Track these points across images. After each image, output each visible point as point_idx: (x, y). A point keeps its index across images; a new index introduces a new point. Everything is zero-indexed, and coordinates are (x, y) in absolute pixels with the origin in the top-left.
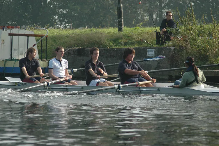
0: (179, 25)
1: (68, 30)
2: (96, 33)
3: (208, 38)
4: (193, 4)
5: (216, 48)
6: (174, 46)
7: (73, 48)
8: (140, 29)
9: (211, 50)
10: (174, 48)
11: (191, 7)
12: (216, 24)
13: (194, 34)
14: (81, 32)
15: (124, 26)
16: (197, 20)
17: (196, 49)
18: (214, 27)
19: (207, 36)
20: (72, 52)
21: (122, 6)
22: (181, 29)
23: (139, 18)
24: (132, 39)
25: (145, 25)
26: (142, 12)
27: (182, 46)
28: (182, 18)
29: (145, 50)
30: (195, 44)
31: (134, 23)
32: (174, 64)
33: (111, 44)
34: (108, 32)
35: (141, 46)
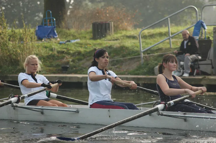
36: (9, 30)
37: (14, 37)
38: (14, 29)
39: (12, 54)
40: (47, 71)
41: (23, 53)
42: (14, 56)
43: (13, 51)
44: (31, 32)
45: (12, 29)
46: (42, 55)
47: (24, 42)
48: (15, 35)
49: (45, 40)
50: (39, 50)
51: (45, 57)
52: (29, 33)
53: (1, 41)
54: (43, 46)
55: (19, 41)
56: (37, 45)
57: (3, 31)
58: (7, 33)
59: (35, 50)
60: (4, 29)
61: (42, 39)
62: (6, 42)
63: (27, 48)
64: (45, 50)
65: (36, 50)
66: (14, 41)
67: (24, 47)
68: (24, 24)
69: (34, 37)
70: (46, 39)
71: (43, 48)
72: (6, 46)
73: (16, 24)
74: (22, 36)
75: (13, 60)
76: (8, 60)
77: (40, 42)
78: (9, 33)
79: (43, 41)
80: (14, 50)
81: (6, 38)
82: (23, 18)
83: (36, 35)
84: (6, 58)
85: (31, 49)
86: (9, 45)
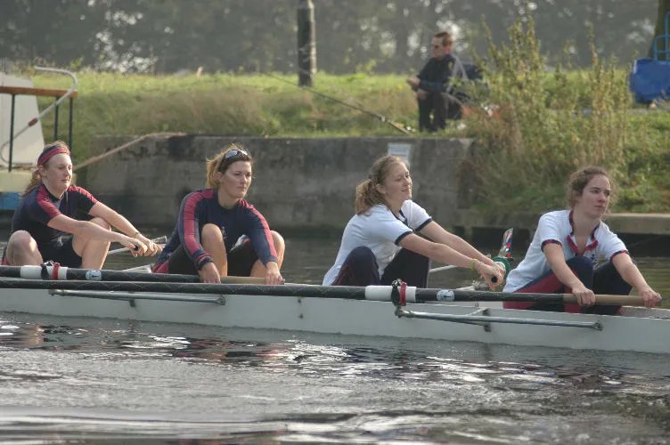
0: (487, 68)
1: (141, 78)
2: (230, 89)
3: (576, 114)
4: (532, 6)
5: (600, 145)
6: (470, 134)
7: (155, 135)
8: (367, 81)
9: (587, 151)
10: (472, 140)
11: (525, 15)
12: (602, 71)
13: (535, 101)
14: (182, 86)
15: (318, 70)
16: (545, 58)
17: (539, 146)
18: (598, 78)
19: (574, 106)
20: (151, 148)
21: (311, 6)
22: (494, 83)
23: (366, 45)
24: (342, 110)
25: (382, 69)
26: (374, 29)
27: (497, 137)
28: (497, 49)
29: (381, 145)
30: (538, 130)
31: (347, 60)
32: (471, 190)
33: (276, 123)
34: (267, 85)
35: (370, 135)
36: (548, 75)
37: (562, 96)
38: (563, 72)
39: (555, 147)
40: (664, 203)
41: (590, 143)
42: (562, 156)
43: (560, 138)
44: (615, 80)
45: (558, 71)
46: (649, 152)
47: (594, 112)
48: (565, 89)
49: (657, 105)
50: (638, 138)
51: (658, 158)
52: (610, 83)
53: (524, 107)
54: (651, 123)
55: (576, 108)
56: (633, 119)
57: (530, 78)
58: (542, 82)
59: (626, 135)
60: (531, 70)
61: (649, 102)
62: (538, 111)
63: (600, 129)
64: (659, 135)
65: (629, 137)
66: (562, 107)
67: (592, 127)
68: (595, 55)
69: (626, 95)
70: (663, 102)
71: (652, 130)
72: (537, 123)
73: (571, 54)
74: (589, 92)
75: (557, 167)
76: (542, 167)
77: (643, 113)
78: (546, 83)
79: (653, 109)
80: (561, 135)
81: (539, 98)
82: (593, 36)
83: (633, 87)
84: (536, 161)
85: (614, 133)
86: (548, 120)
